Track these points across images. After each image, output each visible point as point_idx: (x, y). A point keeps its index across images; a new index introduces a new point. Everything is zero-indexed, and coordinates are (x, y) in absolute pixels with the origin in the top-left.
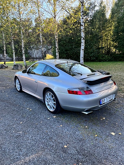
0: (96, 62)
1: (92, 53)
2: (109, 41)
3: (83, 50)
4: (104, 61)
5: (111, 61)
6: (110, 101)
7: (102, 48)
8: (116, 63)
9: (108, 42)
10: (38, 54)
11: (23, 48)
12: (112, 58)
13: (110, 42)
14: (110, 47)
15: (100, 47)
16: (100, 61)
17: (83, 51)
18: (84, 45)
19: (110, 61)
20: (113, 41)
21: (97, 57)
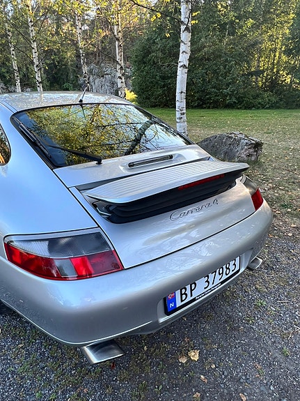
0: (238, 109)
1: (228, 85)
2: (277, 54)
3: (184, 66)
4: (258, 108)
5: (278, 108)
6: (222, 283)
7: (258, 73)
8: (288, 112)
9: (275, 56)
10: (103, 88)
11: (37, 66)
12: (281, 100)
13: (279, 58)
14: (278, 72)
15: (253, 69)
16: (249, 107)
17: (186, 70)
18: (188, 50)
19: (273, 106)
20: (288, 52)
21: (242, 98)
